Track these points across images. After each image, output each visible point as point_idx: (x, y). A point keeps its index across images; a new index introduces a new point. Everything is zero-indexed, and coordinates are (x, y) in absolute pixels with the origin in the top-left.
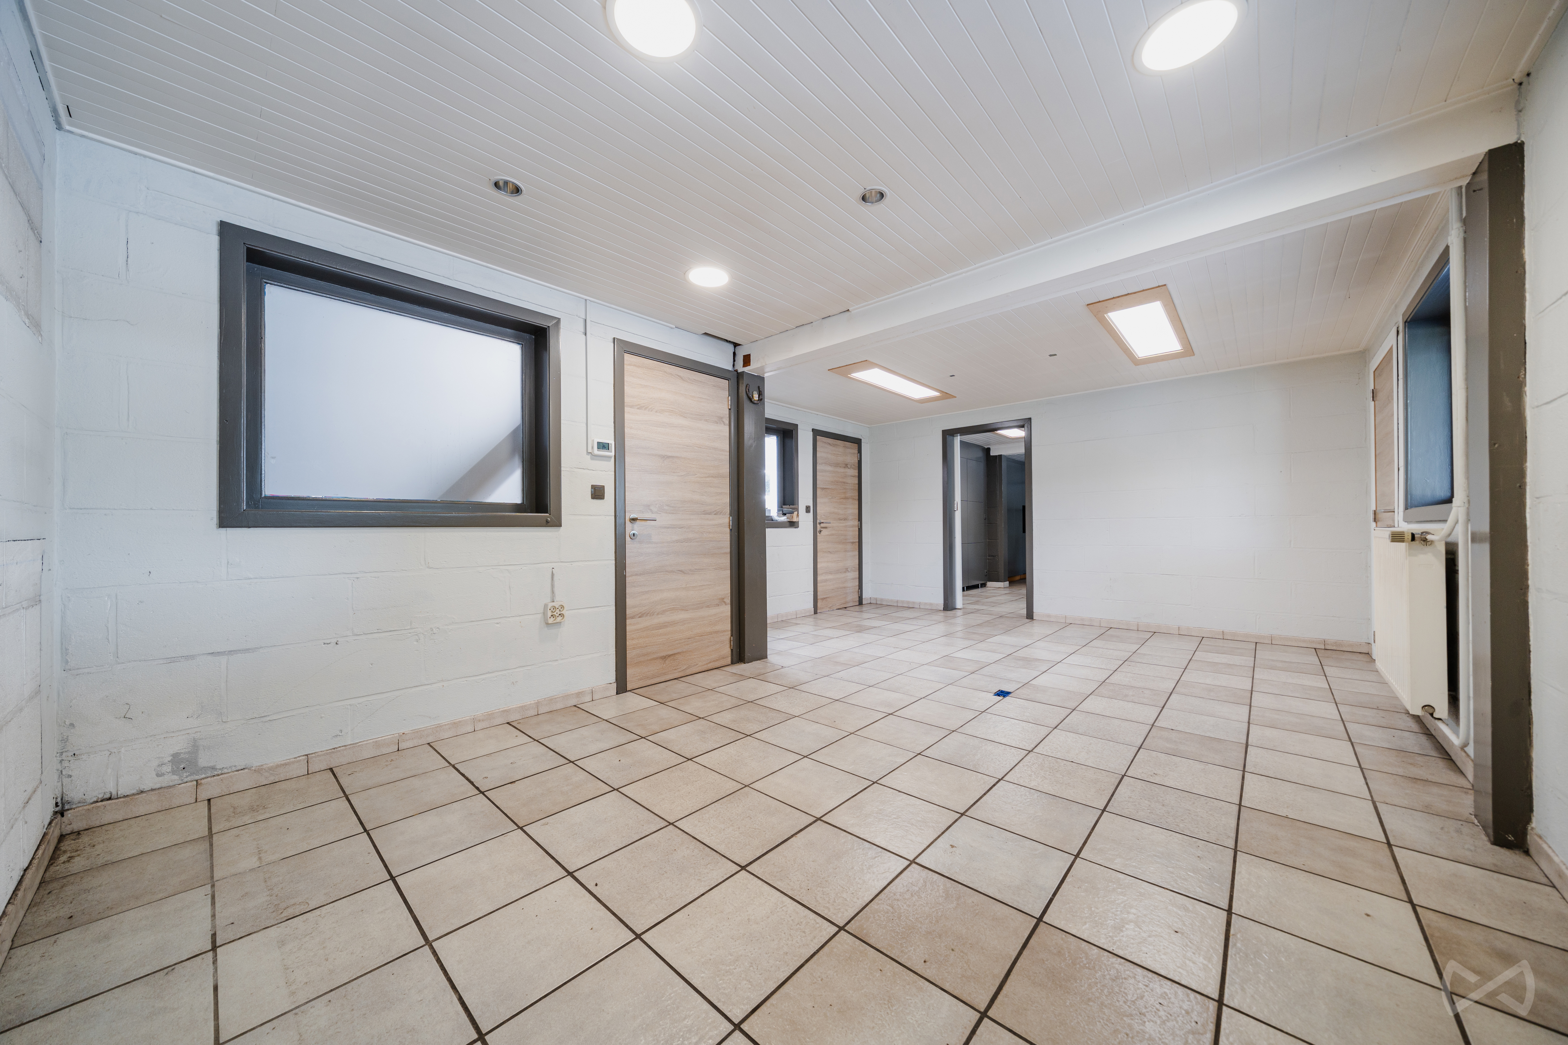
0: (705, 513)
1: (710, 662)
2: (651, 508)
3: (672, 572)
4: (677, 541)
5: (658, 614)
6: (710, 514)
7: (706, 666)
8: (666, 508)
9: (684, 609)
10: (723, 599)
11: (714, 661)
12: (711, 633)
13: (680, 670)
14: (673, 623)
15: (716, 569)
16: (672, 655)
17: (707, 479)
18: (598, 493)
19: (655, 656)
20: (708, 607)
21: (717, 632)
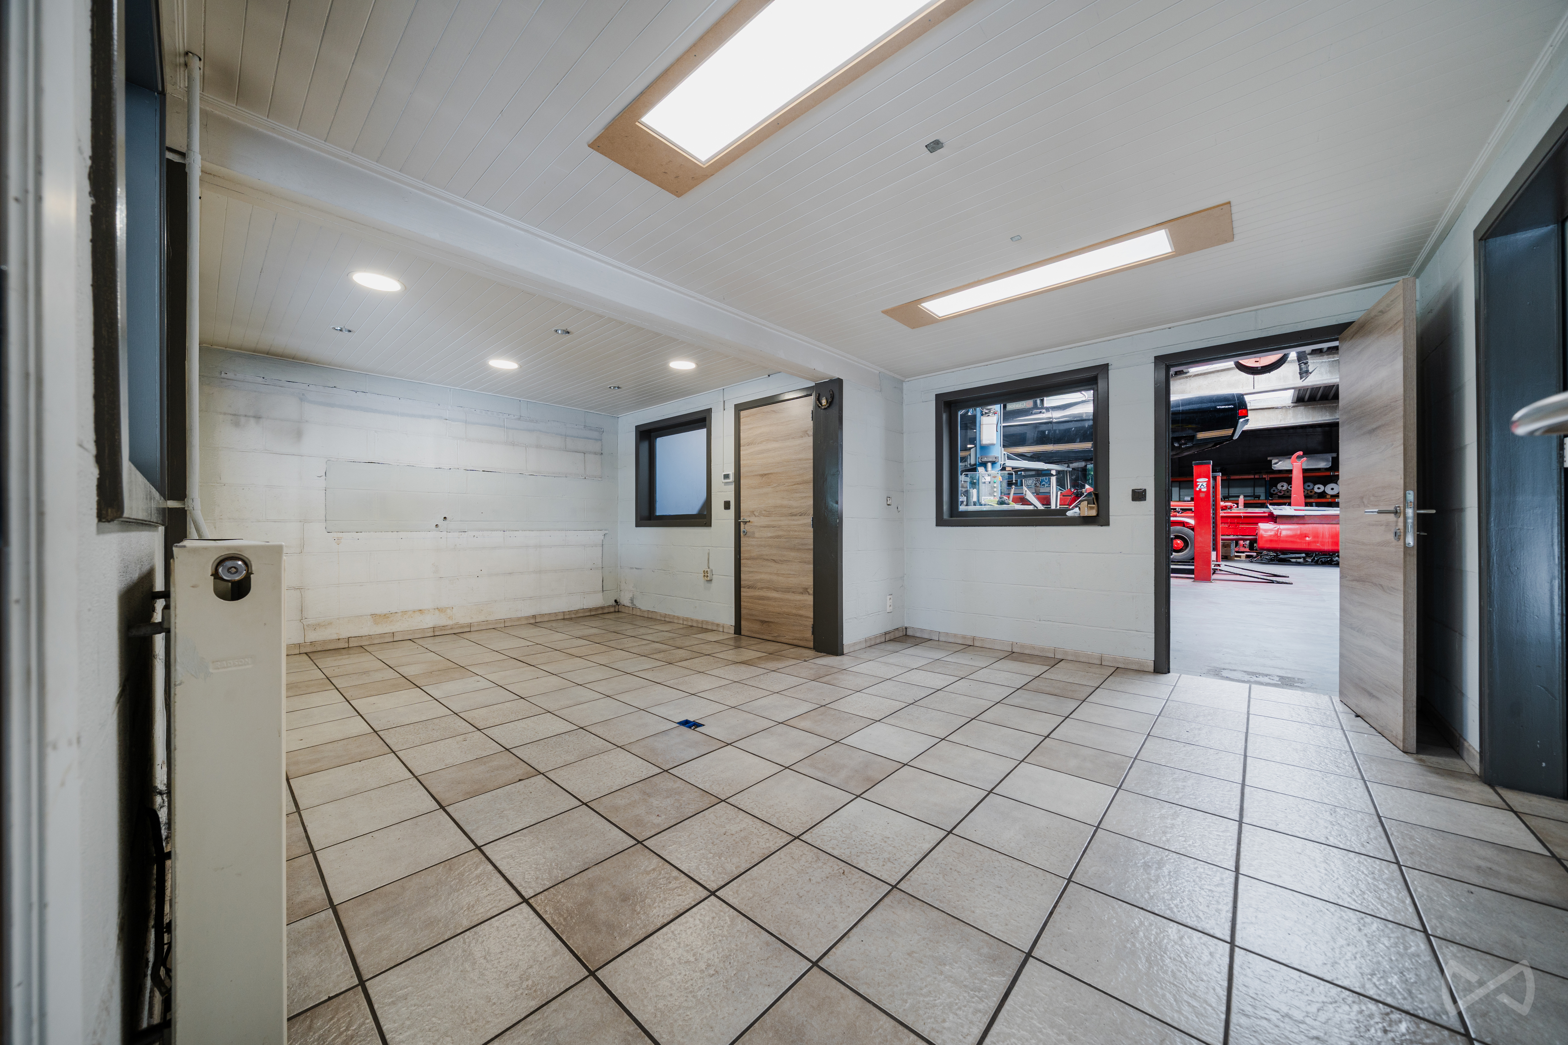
0: (792, 515)
1: (795, 639)
2: (755, 513)
3: (767, 560)
4: (771, 537)
5: (758, 589)
6: (795, 515)
7: (791, 641)
8: (763, 512)
9: (776, 590)
10: (807, 589)
11: (798, 639)
12: (796, 615)
13: (772, 635)
14: (768, 599)
15: (800, 562)
16: (767, 622)
17: (794, 487)
18: (727, 505)
19: (757, 618)
20: (793, 592)
21: (801, 616)
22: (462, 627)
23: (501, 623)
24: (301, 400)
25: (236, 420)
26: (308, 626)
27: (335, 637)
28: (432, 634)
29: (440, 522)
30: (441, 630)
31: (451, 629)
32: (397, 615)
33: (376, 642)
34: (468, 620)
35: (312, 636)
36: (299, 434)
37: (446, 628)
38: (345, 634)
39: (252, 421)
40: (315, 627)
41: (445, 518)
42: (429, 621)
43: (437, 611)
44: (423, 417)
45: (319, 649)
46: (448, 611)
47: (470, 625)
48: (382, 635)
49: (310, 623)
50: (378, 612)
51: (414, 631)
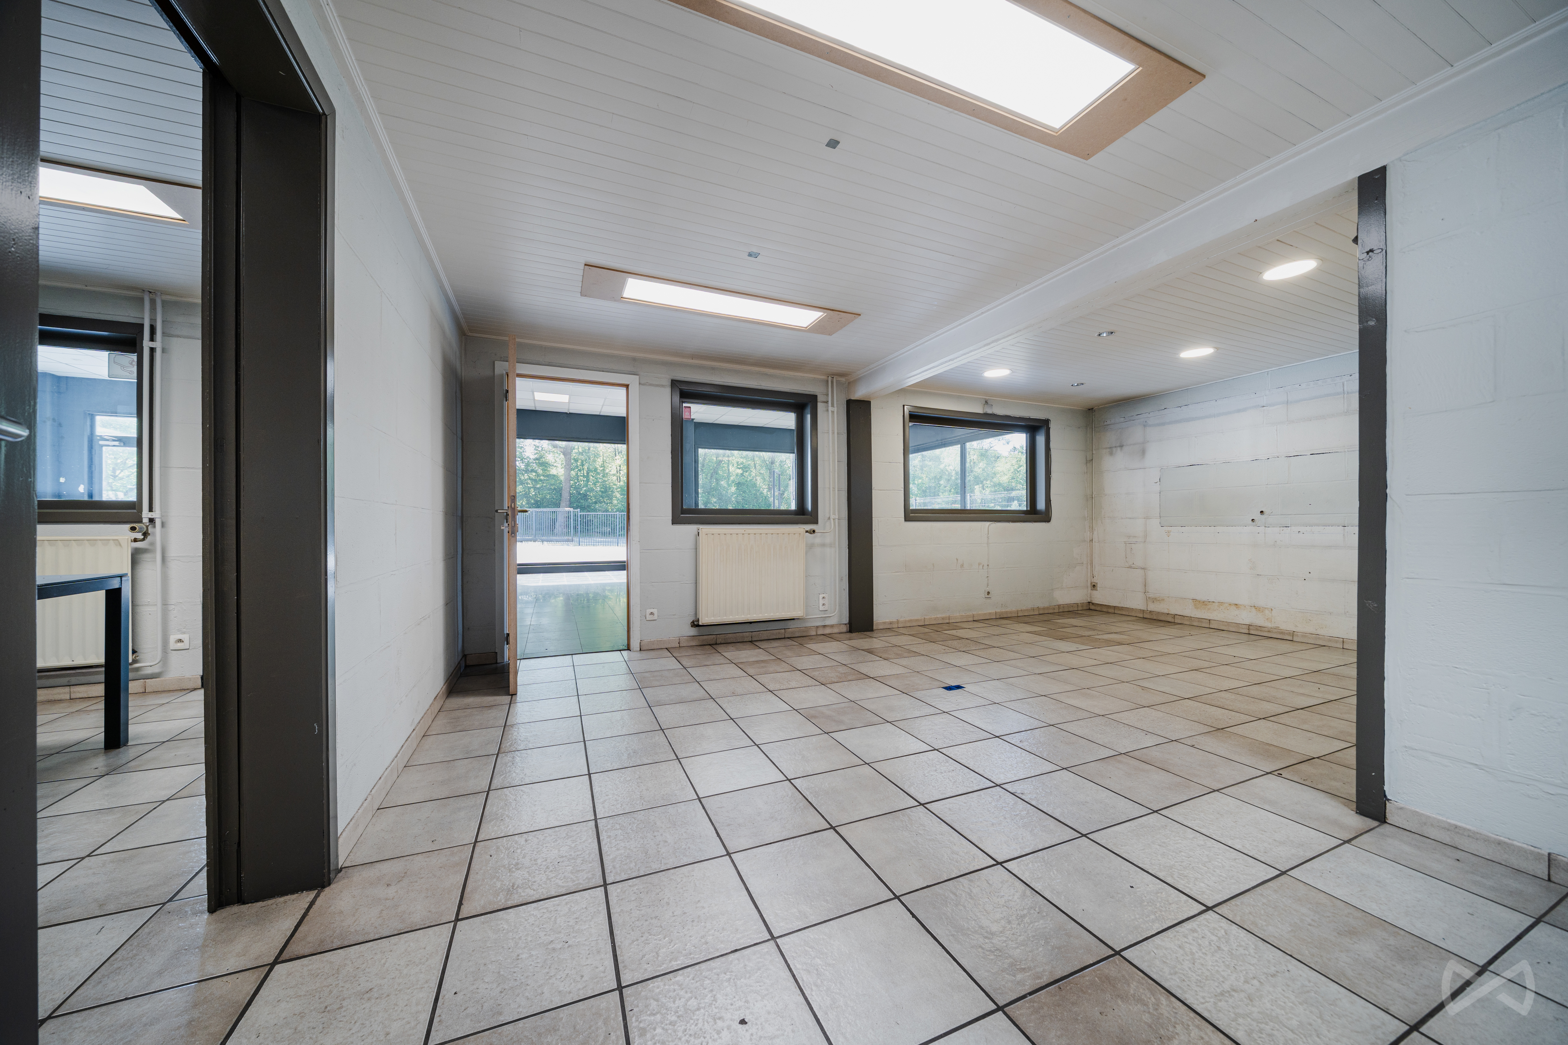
22: (1282, 633)
23: (1337, 642)
24: (1145, 426)
25: (1111, 451)
26: (1149, 598)
27: (1166, 611)
28: (1247, 631)
29: (1257, 516)
30: (1257, 630)
31: (1269, 631)
32: (1214, 604)
33: (1195, 624)
34: (1290, 627)
35: (1152, 607)
36: (1143, 452)
37: (1263, 629)
38: (1173, 612)
39: (1119, 449)
40: (1154, 600)
41: (1262, 512)
42: (1245, 617)
43: (1253, 609)
44: (1239, 411)
45: (1155, 618)
46: (1267, 612)
47: (1293, 633)
48: (1200, 620)
49: (1150, 596)
50: (1198, 598)
51: (1229, 624)
